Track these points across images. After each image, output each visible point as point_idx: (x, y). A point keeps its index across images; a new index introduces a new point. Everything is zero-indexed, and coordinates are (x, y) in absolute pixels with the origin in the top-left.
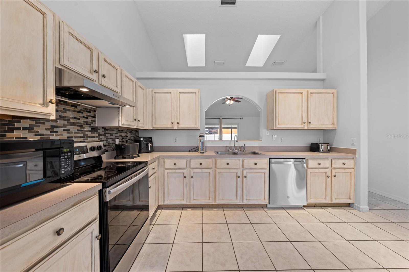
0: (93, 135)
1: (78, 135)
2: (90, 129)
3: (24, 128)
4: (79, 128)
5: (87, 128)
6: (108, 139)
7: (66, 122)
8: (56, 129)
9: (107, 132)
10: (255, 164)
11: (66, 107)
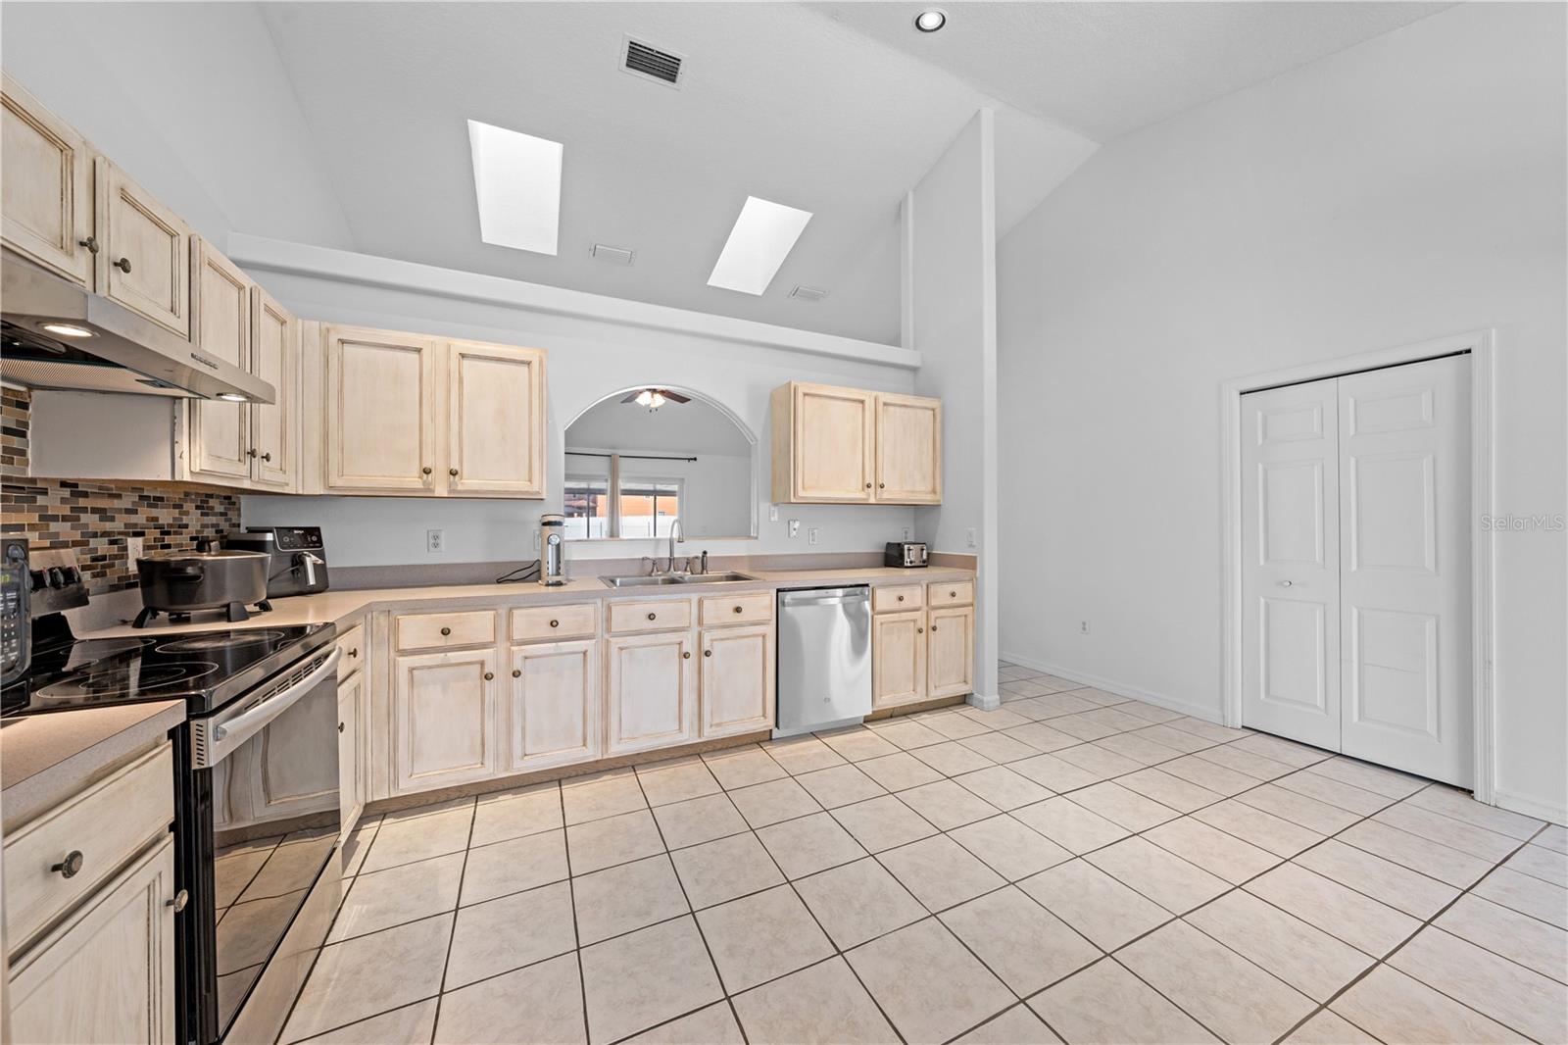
6: (89, 535)
10: (738, 610)
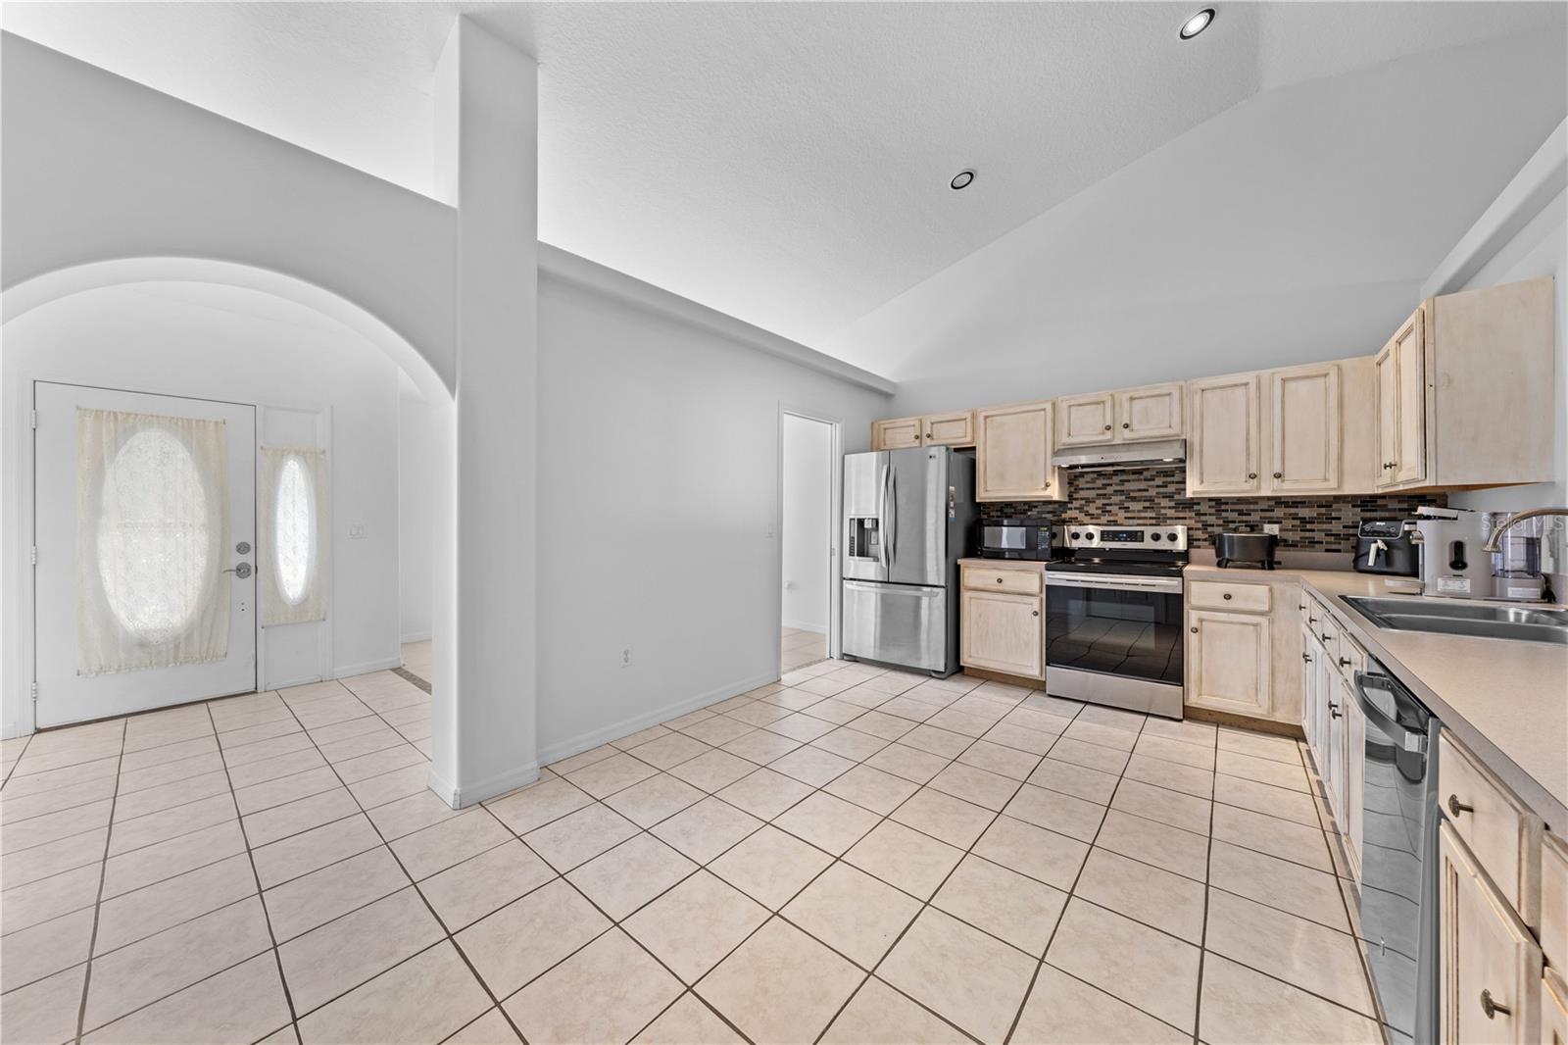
0: (1181, 515)
1: (1143, 515)
2: (1173, 504)
3: (1076, 508)
4: (1147, 504)
5: (1165, 502)
6: (1227, 521)
7: (1123, 498)
8: (1108, 508)
9: (1223, 507)
11: (1124, 477)
